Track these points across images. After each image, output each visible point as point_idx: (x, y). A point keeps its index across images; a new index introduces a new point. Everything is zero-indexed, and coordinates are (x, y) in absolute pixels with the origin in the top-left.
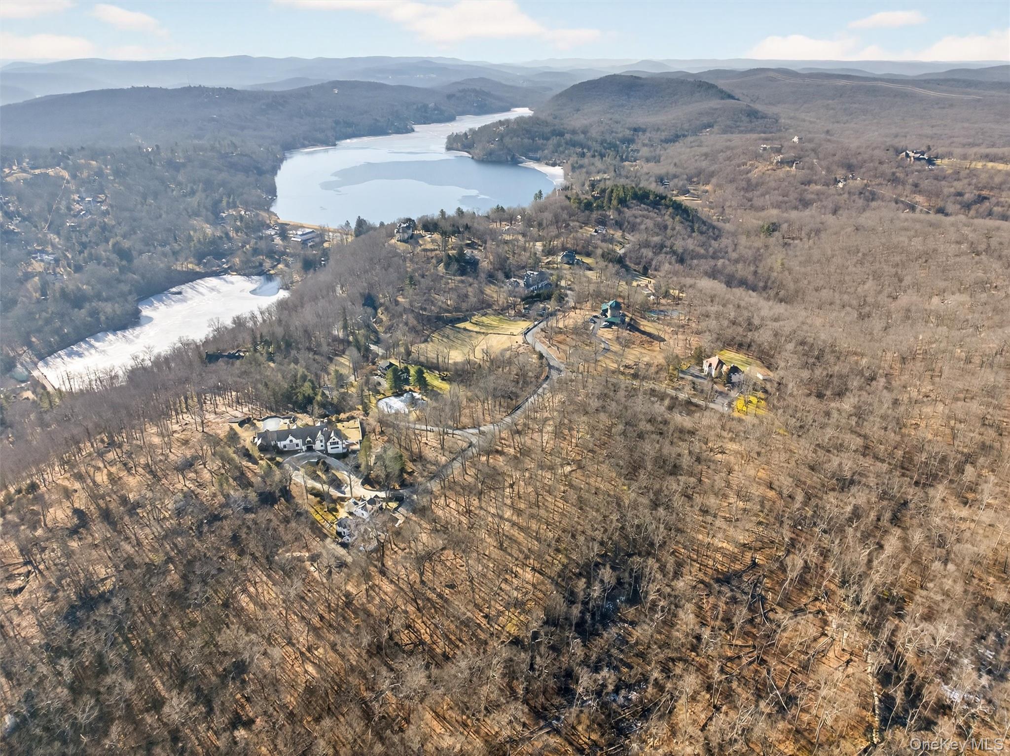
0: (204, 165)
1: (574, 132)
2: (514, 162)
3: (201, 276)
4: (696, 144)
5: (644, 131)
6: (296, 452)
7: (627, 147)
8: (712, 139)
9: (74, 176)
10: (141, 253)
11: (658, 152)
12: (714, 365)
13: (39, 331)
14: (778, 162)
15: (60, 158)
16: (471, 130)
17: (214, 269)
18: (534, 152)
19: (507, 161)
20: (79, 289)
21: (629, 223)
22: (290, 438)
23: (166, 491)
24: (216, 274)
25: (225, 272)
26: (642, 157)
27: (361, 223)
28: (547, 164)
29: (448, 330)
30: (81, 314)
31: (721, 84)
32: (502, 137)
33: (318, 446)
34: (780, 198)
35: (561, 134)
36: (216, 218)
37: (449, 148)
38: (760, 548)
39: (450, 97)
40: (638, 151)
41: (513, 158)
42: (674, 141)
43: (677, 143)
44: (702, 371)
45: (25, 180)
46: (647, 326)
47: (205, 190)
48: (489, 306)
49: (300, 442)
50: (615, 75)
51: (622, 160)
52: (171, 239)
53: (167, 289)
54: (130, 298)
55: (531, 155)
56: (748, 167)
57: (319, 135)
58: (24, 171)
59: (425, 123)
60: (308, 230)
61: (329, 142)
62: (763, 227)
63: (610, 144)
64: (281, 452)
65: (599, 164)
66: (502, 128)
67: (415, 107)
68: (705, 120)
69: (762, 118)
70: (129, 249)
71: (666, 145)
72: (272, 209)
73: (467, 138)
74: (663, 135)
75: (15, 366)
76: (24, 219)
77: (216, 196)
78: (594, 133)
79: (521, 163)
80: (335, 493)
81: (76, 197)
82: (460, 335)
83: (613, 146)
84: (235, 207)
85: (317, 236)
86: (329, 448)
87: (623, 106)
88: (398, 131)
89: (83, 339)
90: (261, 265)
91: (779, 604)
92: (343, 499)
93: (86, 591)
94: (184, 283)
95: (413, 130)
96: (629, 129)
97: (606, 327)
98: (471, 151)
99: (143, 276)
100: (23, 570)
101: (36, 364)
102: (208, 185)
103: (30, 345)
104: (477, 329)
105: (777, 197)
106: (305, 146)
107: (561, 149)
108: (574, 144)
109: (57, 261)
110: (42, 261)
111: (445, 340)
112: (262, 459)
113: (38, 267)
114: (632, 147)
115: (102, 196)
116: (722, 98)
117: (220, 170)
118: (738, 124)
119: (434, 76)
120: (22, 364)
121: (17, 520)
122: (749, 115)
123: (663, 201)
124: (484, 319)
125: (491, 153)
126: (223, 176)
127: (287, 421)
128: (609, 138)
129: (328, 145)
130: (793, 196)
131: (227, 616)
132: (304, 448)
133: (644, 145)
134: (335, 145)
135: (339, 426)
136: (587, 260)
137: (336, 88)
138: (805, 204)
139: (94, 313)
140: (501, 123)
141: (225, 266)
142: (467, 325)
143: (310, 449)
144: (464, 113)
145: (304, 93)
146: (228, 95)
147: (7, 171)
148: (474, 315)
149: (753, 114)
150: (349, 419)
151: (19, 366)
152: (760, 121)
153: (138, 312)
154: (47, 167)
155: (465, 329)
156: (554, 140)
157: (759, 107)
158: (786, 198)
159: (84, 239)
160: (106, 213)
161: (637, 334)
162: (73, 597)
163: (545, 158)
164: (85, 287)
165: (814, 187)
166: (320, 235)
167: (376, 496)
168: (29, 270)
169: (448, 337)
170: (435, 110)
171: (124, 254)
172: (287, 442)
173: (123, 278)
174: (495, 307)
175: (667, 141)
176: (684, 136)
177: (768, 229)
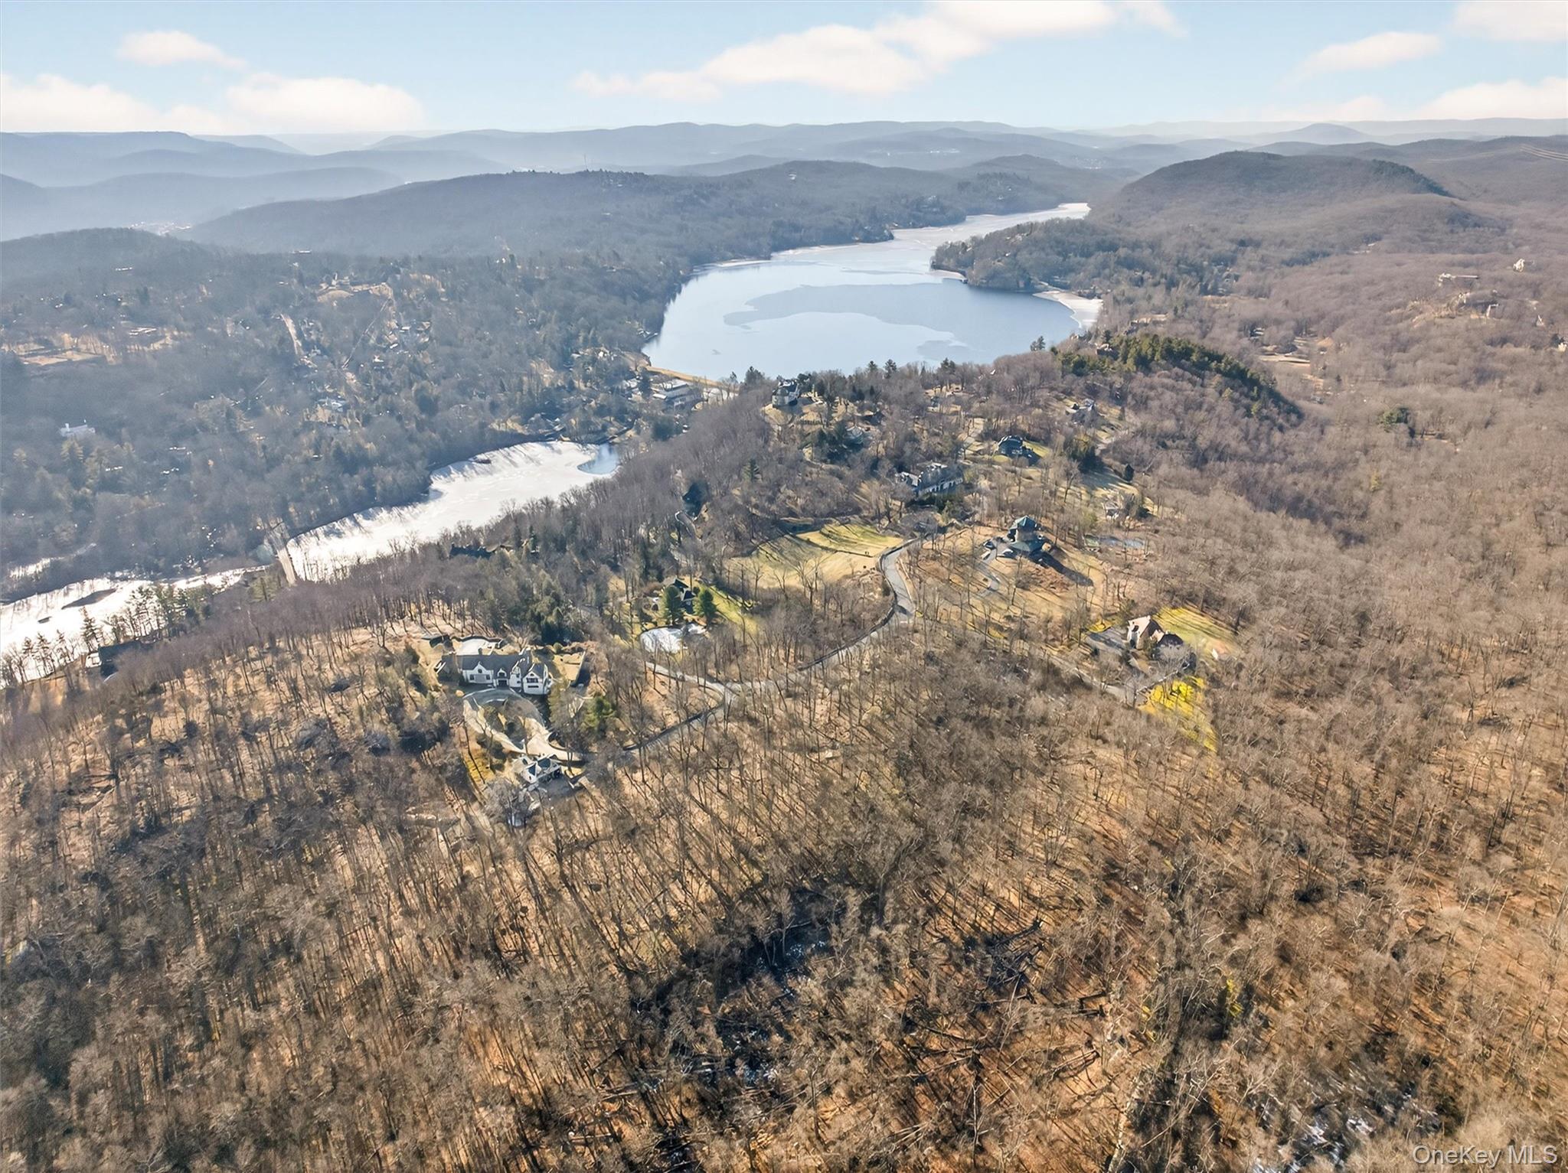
0: (569, 284)
1: (1135, 246)
2: (1029, 290)
3: (522, 439)
4: (1339, 269)
5: (1257, 245)
6: (485, 686)
7: (1222, 271)
8: (1369, 262)
9: (397, 295)
10: (450, 405)
11: (1270, 280)
12: (1141, 630)
13: (298, 499)
14: (1462, 304)
15: (387, 270)
16: (974, 239)
17: (541, 431)
18: (1061, 276)
19: (1018, 288)
20: (360, 447)
21: (1134, 396)
22: (479, 666)
23: (301, 713)
24: (542, 439)
25: (556, 436)
26: (1240, 288)
27: (753, 376)
28: (1080, 295)
29: (784, 542)
30: (354, 483)
31: (1424, 166)
32: (1017, 250)
33: (513, 681)
34: (1444, 367)
35: (1113, 248)
36: (563, 362)
37: (936, 266)
38: (1055, 907)
39: (963, 186)
40: (1237, 278)
41: (1028, 283)
42: (1304, 263)
43: (1307, 268)
44: (1124, 637)
45: (340, 299)
46: (1075, 560)
47: (560, 320)
48: (858, 511)
49: (490, 673)
50: (1236, 152)
51: (1205, 291)
52: (498, 387)
53: (473, 455)
54: (419, 464)
55: (1057, 279)
56: (1407, 311)
57: (750, 244)
58: (342, 286)
59: (914, 226)
60: (680, 383)
61: (761, 254)
62: (1382, 413)
63: (1191, 265)
64: (465, 685)
65: (1159, 296)
66: (1019, 237)
67: (903, 201)
68: (1368, 228)
69: (1476, 225)
70: (437, 399)
71: (1286, 269)
72: (645, 351)
73: (964, 251)
74: (1287, 254)
75: (262, 543)
76: (324, 351)
77: (573, 329)
78: (1169, 247)
79: (1040, 291)
80: (508, 745)
81: (394, 324)
82: (797, 550)
83: (1196, 270)
84: (595, 344)
85: (691, 392)
86: (526, 685)
87: (1237, 202)
88: (868, 239)
89: (350, 515)
90: (604, 428)
91: (1042, 991)
92: (514, 755)
93: (157, 818)
94: (496, 448)
95: (891, 237)
96: (1232, 241)
97: (1007, 555)
98: (967, 271)
99: (444, 435)
100: (104, 784)
101: (285, 542)
102: (567, 313)
103: (285, 516)
104: (825, 543)
105: (1436, 364)
106: (724, 259)
107: (1107, 271)
108: (1130, 264)
109: (346, 408)
110: (329, 408)
111: (775, 555)
112: (437, 689)
113: (322, 415)
114: (1231, 270)
115: (426, 324)
116: (1417, 191)
117: (587, 291)
118: (1427, 235)
119: (954, 151)
120: (270, 542)
121: (125, 726)
122: (1452, 221)
123: (1213, 364)
124: (842, 529)
125: (993, 275)
126: (591, 300)
127: (493, 645)
128: (1193, 255)
129: (759, 258)
130: (1466, 363)
131: (312, 877)
132: (496, 682)
133: (1250, 268)
134: (769, 258)
135: (557, 658)
136: (1041, 451)
137: (791, 172)
138: (1483, 376)
139: (368, 483)
140: (1019, 229)
141: (557, 428)
142: (814, 537)
143: (503, 684)
144: (978, 211)
145: (742, 181)
146: (636, 181)
147: (324, 286)
148: (830, 522)
149: (1460, 219)
150: (574, 651)
151: (266, 542)
152: (1471, 230)
153: (427, 483)
154: (370, 283)
155: (809, 542)
156: (1100, 256)
157: (1477, 207)
158: (1452, 368)
159: (385, 381)
160: (422, 348)
161: (1051, 570)
162: (141, 823)
163: (1080, 284)
164: (368, 446)
165: (1510, 350)
166: (695, 390)
167: (554, 757)
168: (312, 419)
169: (781, 552)
170: (933, 205)
171: (428, 405)
172: (475, 671)
173: (419, 436)
174: (865, 513)
175: (1290, 263)
176: (1326, 255)
177: (1389, 418)
